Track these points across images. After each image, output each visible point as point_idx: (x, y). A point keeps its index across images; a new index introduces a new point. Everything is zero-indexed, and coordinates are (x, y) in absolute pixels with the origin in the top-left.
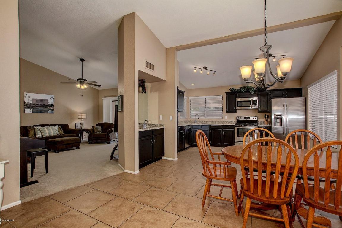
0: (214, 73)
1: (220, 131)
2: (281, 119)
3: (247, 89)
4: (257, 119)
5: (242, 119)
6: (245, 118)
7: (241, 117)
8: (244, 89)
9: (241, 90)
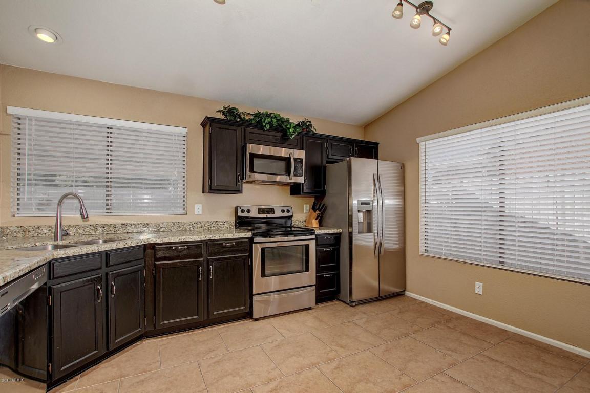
1: (199, 264)
2: (369, 212)
3: (278, 120)
4: (290, 214)
5: (254, 214)
6: (261, 211)
7: (249, 208)
8: (269, 120)
9: (261, 120)
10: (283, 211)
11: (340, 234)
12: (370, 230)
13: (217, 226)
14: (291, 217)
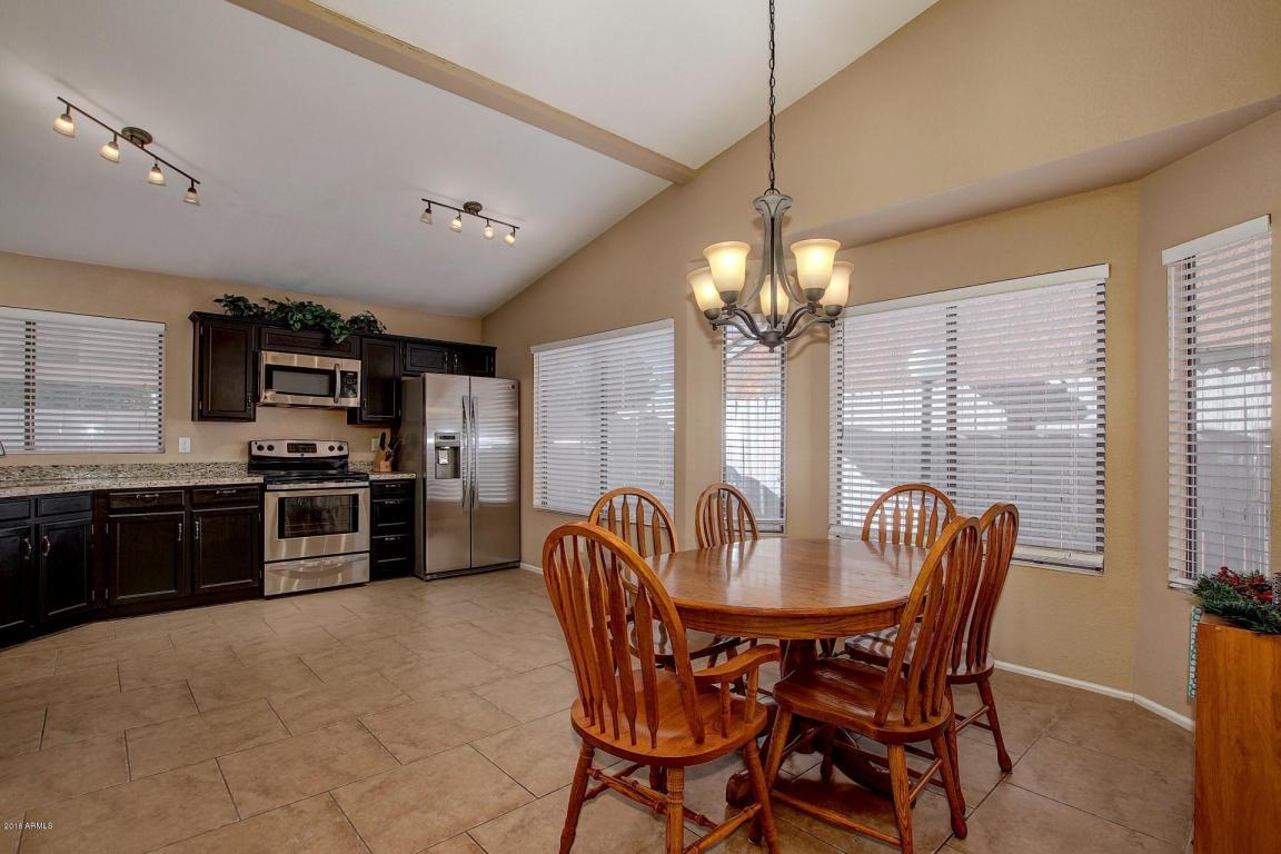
0: (192, 190)
1: (178, 519)
2: (456, 450)
3: (315, 317)
4: (344, 452)
5: (282, 451)
6: (292, 448)
7: (272, 443)
8: (300, 316)
9: (286, 317)
10: (331, 448)
11: (413, 481)
12: (456, 474)
13: (218, 470)
14: (346, 457)
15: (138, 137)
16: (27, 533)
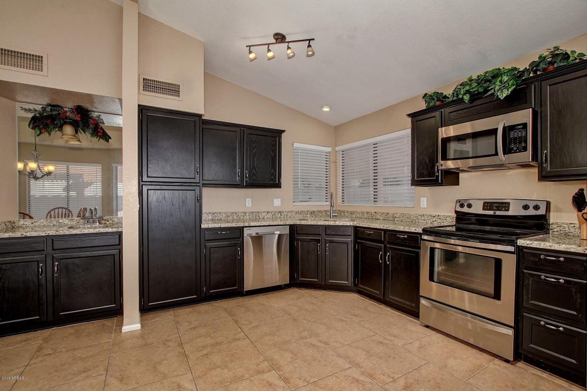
0: (309, 46)
1: (380, 249)
4: (542, 212)
5: (478, 209)
7: (471, 202)
10: (526, 207)
13: (439, 221)
15: (280, 38)
16: (318, 241)
